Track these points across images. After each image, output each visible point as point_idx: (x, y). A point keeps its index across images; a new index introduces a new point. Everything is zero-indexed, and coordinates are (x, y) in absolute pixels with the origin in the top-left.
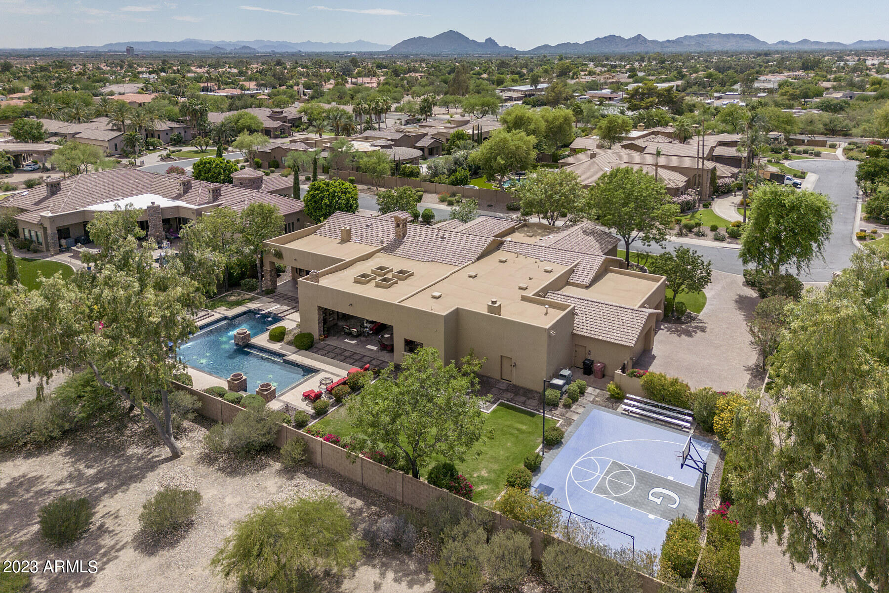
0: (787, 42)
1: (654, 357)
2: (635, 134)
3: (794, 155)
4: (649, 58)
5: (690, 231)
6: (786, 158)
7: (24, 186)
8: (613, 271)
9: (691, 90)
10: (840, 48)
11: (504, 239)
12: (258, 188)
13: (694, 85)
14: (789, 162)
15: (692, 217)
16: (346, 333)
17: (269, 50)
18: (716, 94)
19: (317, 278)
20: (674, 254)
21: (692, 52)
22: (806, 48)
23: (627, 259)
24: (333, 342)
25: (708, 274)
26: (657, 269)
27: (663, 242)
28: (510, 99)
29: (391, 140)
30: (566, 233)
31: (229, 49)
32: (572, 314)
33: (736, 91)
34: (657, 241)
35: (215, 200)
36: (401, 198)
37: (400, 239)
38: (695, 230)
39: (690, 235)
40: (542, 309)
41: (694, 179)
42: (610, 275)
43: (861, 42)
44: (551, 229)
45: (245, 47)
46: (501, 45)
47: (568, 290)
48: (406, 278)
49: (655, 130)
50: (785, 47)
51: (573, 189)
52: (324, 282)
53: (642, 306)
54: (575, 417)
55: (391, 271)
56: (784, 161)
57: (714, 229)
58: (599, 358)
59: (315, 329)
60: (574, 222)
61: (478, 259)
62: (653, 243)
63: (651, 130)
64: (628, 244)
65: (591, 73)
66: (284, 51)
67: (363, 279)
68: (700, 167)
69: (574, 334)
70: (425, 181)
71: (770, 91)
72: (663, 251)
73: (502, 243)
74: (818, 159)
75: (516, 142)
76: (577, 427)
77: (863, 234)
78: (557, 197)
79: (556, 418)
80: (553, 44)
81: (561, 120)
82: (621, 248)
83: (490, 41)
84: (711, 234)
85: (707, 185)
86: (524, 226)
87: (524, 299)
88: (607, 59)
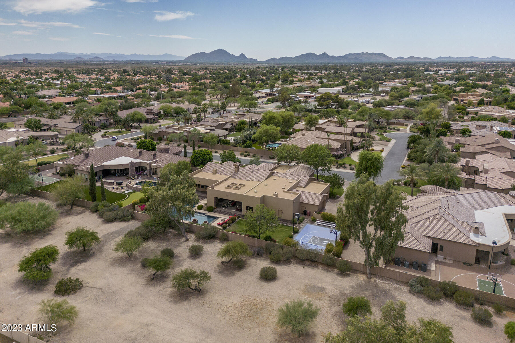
0: (402, 58)
1: (326, 210)
2: (321, 121)
3: (389, 130)
4: (330, 68)
5: (341, 166)
6: (385, 132)
7: (50, 153)
8: (312, 182)
9: (349, 92)
10: (429, 61)
11: (273, 171)
12: (168, 153)
13: (351, 89)
14: (386, 134)
15: (343, 160)
16: (223, 206)
17: (111, 59)
18: (361, 94)
19: (213, 187)
20: (332, 176)
21: (352, 64)
22: (412, 61)
23: (317, 178)
24: (219, 209)
25: (344, 182)
26: (327, 181)
27: (330, 171)
28: (260, 97)
29: (213, 126)
30: (296, 168)
31: (86, 59)
32: (300, 196)
33: (370, 92)
34: (328, 171)
35: (154, 158)
36: (230, 156)
37: (237, 172)
38: (343, 165)
39: (341, 168)
40: (290, 195)
41: (344, 145)
42: (311, 184)
43: (440, 57)
44: (289, 167)
45: (96, 57)
46: (249, 57)
47: (298, 189)
48: (243, 186)
49: (330, 119)
50: (402, 60)
51: (297, 152)
52: (216, 188)
53: (322, 193)
54: (302, 226)
55: (237, 184)
56: (384, 133)
57: (350, 165)
58: (308, 210)
59: (213, 205)
60: (298, 164)
61: (266, 179)
62: (326, 172)
63: (328, 120)
64: (317, 172)
65: (300, 81)
66: (120, 60)
67: (228, 187)
68: (346, 139)
69: (301, 203)
70: (233, 146)
71: (387, 92)
72: (329, 175)
73: (274, 173)
74: (398, 132)
75: (272, 130)
76: (303, 229)
77: (404, 166)
78: (291, 155)
79: (296, 227)
80: (278, 58)
81: (289, 117)
82: (315, 174)
83: (242, 55)
84: (349, 167)
85: (349, 146)
86: (279, 165)
87: (284, 191)
88: (308, 68)
